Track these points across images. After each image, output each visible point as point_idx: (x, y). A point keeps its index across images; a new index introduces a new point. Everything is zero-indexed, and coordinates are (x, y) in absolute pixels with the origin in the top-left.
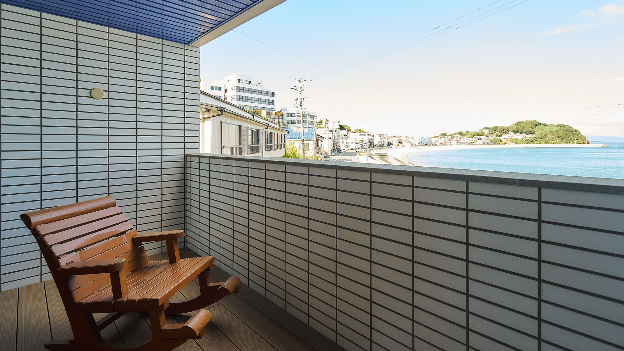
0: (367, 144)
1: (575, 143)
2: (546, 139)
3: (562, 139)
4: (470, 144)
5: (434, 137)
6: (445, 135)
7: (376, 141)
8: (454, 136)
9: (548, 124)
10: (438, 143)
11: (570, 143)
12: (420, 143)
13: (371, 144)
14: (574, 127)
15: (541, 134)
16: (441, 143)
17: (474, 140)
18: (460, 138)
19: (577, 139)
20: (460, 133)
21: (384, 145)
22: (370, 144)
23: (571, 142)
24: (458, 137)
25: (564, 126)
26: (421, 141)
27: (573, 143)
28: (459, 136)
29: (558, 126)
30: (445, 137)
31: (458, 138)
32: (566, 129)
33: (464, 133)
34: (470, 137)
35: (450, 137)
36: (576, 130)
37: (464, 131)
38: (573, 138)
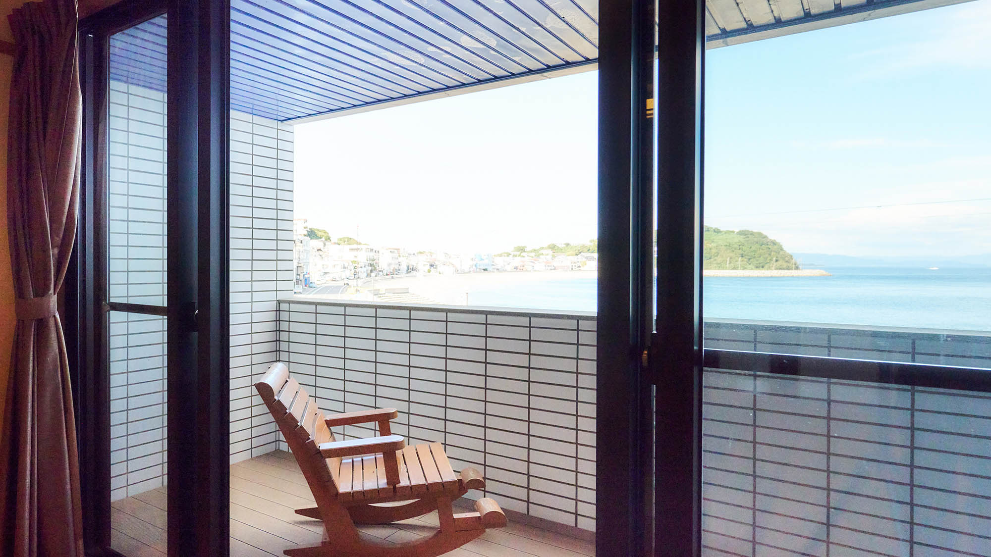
0: (365, 269)
1: (774, 268)
2: (719, 259)
3: (749, 259)
4: (572, 269)
5: (501, 255)
6: (522, 250)
7: (385, 262)
8: (542, 251)
9: (721, 230)
10: (509, 268)
11: (763, 267)
12: (474, 267)
13: (373, 267)
14: (772, 237)
15: (709, 250)
16: (516, 268)
17: (579, 260)
18: (554, 257)
19: (777, 261)
20: (553, 247)
21: (399, 270)
22: (370, 268)
23: (766, 266)
24: (547, 255)
25: (752, 234)
26: (475, 263)
27: (769, 268)
28: (550, 252)
29: (742, 233)
30: (524, 254)
31: (549, 257)
32: (756, 240)
33: (560, 246)
34: (572, 255)
35: (533, 254)
36: (774, 243)
37: (560, 243)
38: (769, 258)
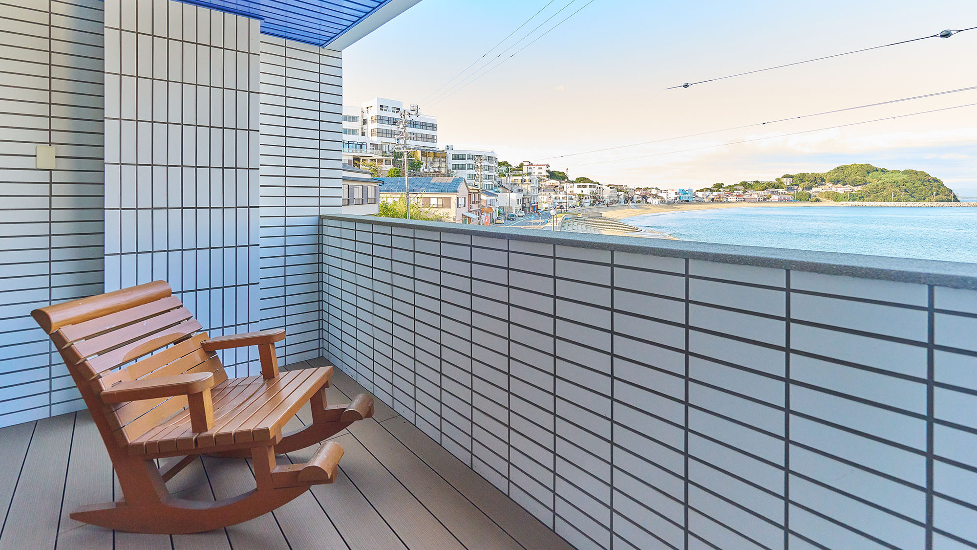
0: (588, 201)
1: (934, 200)
2: (885, 193)
3: (912, 193)
4: (759, 201)
5: (702, 190)
6: (719, 186)
7: (606, 194)
8: (735, 188)
9: (888, 170)
10: (706, 200)
11: (924, 199)
12: (678, 199)
13: (597, 200)
14: (933, 175)
15: (876, 186)
16: (713, 200)
17: (766, 194)
18: (744, 192)
19: (937, 194)
20: (744, 184)
21: (618, 201)
22: (593, 200)
23: (927, 199)
24: (740, 190)
25: (916, 173)
26: (679, 196)
27: (930, 201)
28: (742, 188)
29: (906, 172)
30: (720, 189)
31: (741, 192)
32: (918, 178)
33: (750, 183)
34: (760, 190)
35: (728, 190)
36: (936, 180)
38: (930, 192)
